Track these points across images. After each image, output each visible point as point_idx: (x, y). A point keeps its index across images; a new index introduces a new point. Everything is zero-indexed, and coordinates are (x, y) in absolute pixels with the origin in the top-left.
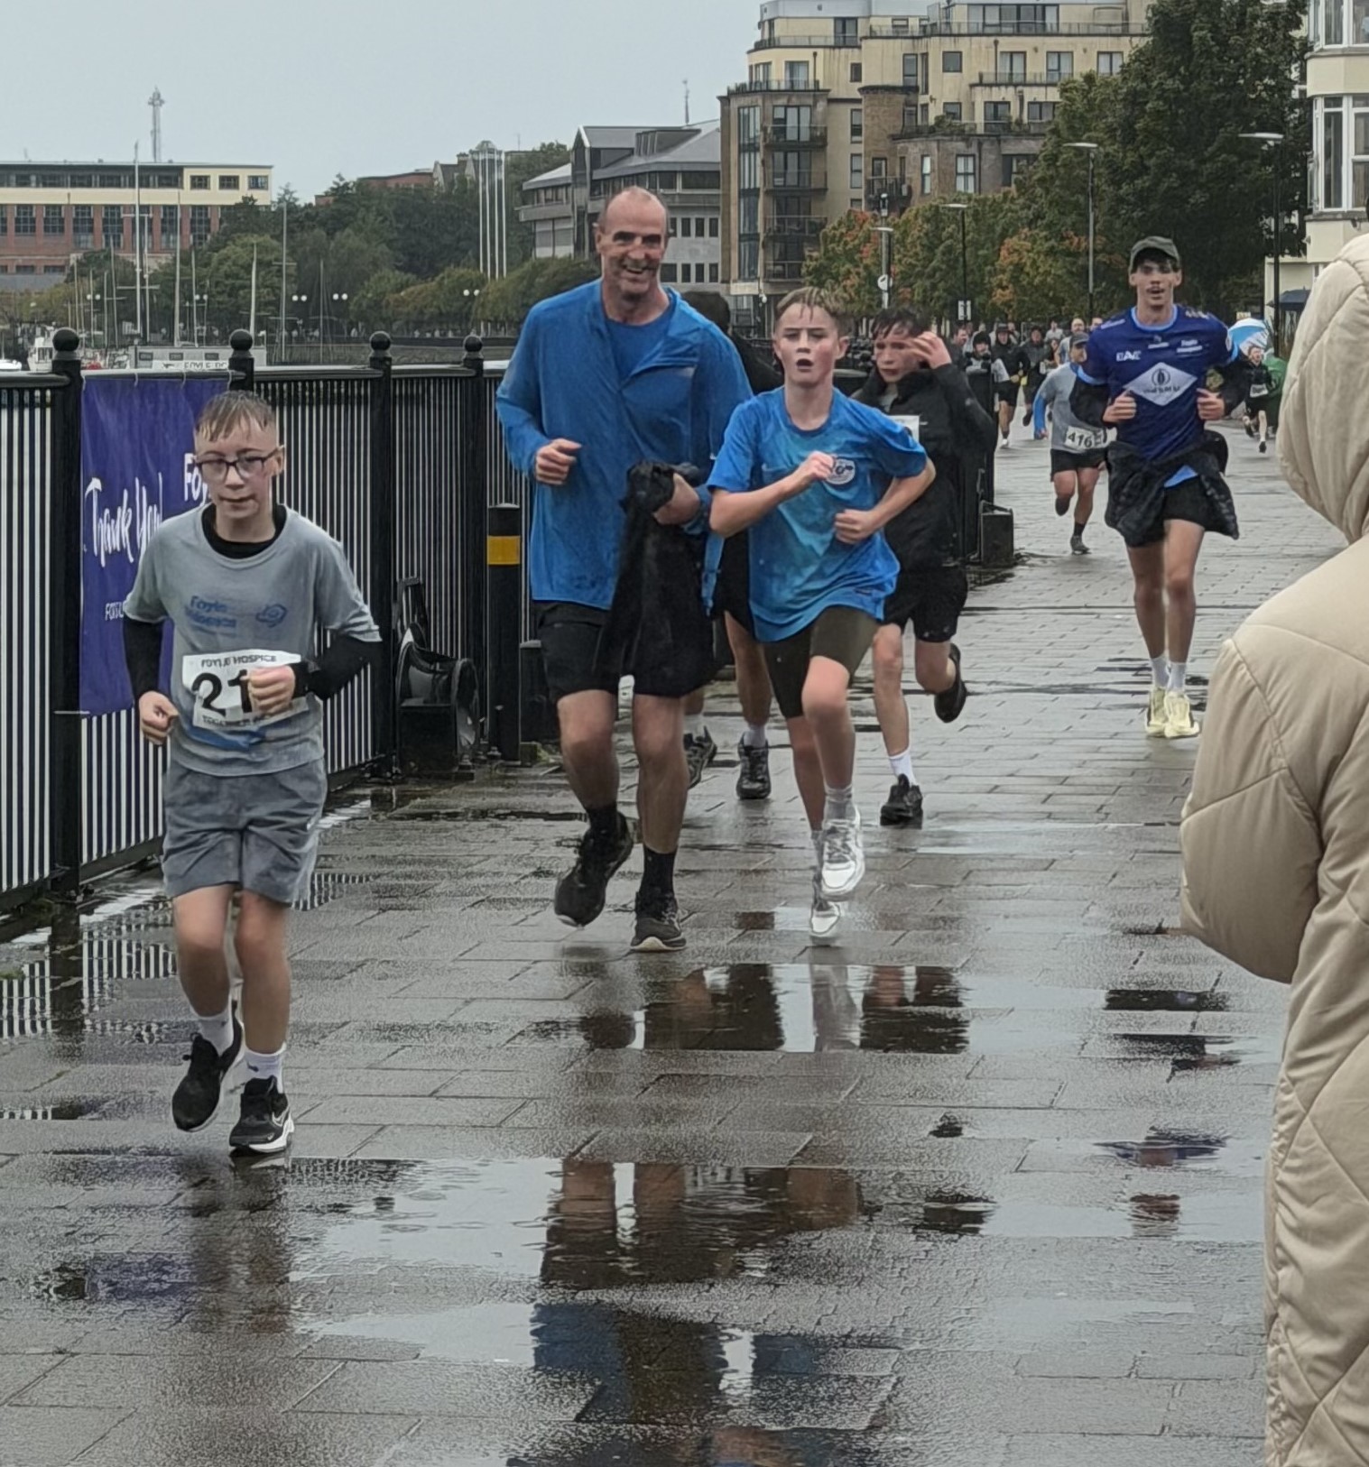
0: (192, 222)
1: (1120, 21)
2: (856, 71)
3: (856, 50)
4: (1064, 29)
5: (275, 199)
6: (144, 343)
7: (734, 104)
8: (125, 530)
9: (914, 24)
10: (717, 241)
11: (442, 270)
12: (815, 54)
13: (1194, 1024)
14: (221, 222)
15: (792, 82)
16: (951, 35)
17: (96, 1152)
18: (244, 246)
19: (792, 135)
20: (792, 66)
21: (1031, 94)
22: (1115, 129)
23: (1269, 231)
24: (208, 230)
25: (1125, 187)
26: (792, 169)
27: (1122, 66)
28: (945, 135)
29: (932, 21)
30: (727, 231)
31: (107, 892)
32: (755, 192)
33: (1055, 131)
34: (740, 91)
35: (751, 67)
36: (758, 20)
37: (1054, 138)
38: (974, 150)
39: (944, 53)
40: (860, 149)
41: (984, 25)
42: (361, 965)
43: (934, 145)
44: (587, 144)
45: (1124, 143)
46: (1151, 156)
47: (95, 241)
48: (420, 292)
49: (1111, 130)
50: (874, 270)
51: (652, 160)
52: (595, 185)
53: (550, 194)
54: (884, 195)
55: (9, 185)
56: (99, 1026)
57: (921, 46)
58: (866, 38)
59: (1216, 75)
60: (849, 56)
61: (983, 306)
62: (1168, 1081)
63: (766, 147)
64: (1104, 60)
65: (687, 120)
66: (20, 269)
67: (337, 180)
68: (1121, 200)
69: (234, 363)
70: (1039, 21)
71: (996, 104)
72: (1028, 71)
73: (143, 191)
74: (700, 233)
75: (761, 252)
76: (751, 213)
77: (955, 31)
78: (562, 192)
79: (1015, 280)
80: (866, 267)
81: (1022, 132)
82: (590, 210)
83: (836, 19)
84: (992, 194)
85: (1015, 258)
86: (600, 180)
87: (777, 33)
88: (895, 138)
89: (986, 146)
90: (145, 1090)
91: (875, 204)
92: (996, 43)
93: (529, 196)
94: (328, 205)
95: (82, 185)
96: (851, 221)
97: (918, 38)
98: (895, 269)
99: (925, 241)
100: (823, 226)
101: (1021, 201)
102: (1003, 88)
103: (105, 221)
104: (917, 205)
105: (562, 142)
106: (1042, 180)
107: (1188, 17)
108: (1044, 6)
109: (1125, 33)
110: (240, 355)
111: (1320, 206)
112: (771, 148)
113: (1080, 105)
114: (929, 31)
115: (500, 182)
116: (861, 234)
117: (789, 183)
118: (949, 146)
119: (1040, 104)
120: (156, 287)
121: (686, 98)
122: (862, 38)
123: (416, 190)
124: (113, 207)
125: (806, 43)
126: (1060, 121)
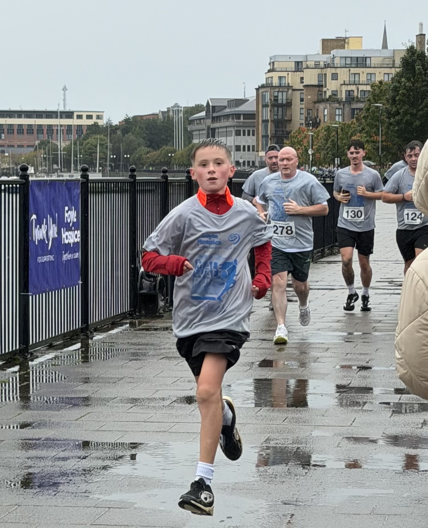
0: (77, 130)
1: (392, 63)
2: (302, 80)
3: (302, 73)
4: (373, 66)
5: (105, 123)
6: (61, 172)
7: (261, 91)
8: (45, 232)
9: (322, 64)
10: (255, 138)
11: (161, 147)
12: (288, 74)
13: (400, 399)
14: (87, 130)
15: (280, 83)
16: (334, 67)
17: (30, 439)
18: (94, 139)
19: (280, 102)
20: (280, 78)
21: (361, 88)
22: (389, 100)
24: (82, 133)
25: (392, 119)
26: (280, 113)
27: (392, 78)
28: (332, 101)
29: (328, 63)
30: (258, 134)
31: (38, 354)
32: (268, 120)
33: (369, 100)
34: (263, 86)
35: (266, 78)
36: (269, 62)
37: (369, 102)
38: (342, 107)
39: (332, 74)
40: (303, 106)
41: (346, 64)
42: (122, 379)
43: (328, 105)
44: (211, 104)
45: (392, 105)
46: (400, 109)
47: (44, 137)
48: (154, 154)
49: (387, 100)
50: (307, 147)
51: (233, 110)
52: (213, 118)
53: (198, 121)
54: (311, 122)
55: (14, 117)
57: (324, 71)
58: (305, 68)
60: (299, 74)
61: (344, 160)
62: (390, 417)
63: (271, 105)
64: (386, 76)
65: (245, 96)
66: (19, 146)
67: (126, 116)
68: (391, 124)
69: (82, 176)
70: (364, 63)
71: (349, 91)
72: (360, 80)
73: (61, 120)
74: (249, 135)
75: (269, 141)
76: (266, 128)
77: (336, 66)
78: (202, 121)
80: (305, 147)
81: (357, 100)
82: (211, 127)
83: (295, 62)
84: (348, 122)
86: (214, 117)
87: (275, 66)
88: (315, 103)
89: (346, 105)
90: (48, 419)
91: (308, 125)
92: (350, 70)
93: (191, 122)
94: (123, 125)
95: (39, 118)
96: (300, 131)
97: (323, 68)
98: (314, 147)
99: (325, 138)
100: (290, 132)
101: (357, 124)
102: (352, 86)
103: (47, 130)
104: (322, 125)
105: (202, 104)
106: (364, 117)
107: (414, 61)
108: (366, 58)
109: (393, 67)
110: (85, 174)
112: (273, 106)
113: (377, 92)
114: (327, 66)
115: (181, 117)
116: (303, 135)
117: (279, 118)
118: (333, 105)
119: (364, 91)
120: (65, 153)
121: (245, 89)
122: (304, 69)
123: (153, 120)
124: (50, 125)
125: (285, 70)
126: (371, 97)
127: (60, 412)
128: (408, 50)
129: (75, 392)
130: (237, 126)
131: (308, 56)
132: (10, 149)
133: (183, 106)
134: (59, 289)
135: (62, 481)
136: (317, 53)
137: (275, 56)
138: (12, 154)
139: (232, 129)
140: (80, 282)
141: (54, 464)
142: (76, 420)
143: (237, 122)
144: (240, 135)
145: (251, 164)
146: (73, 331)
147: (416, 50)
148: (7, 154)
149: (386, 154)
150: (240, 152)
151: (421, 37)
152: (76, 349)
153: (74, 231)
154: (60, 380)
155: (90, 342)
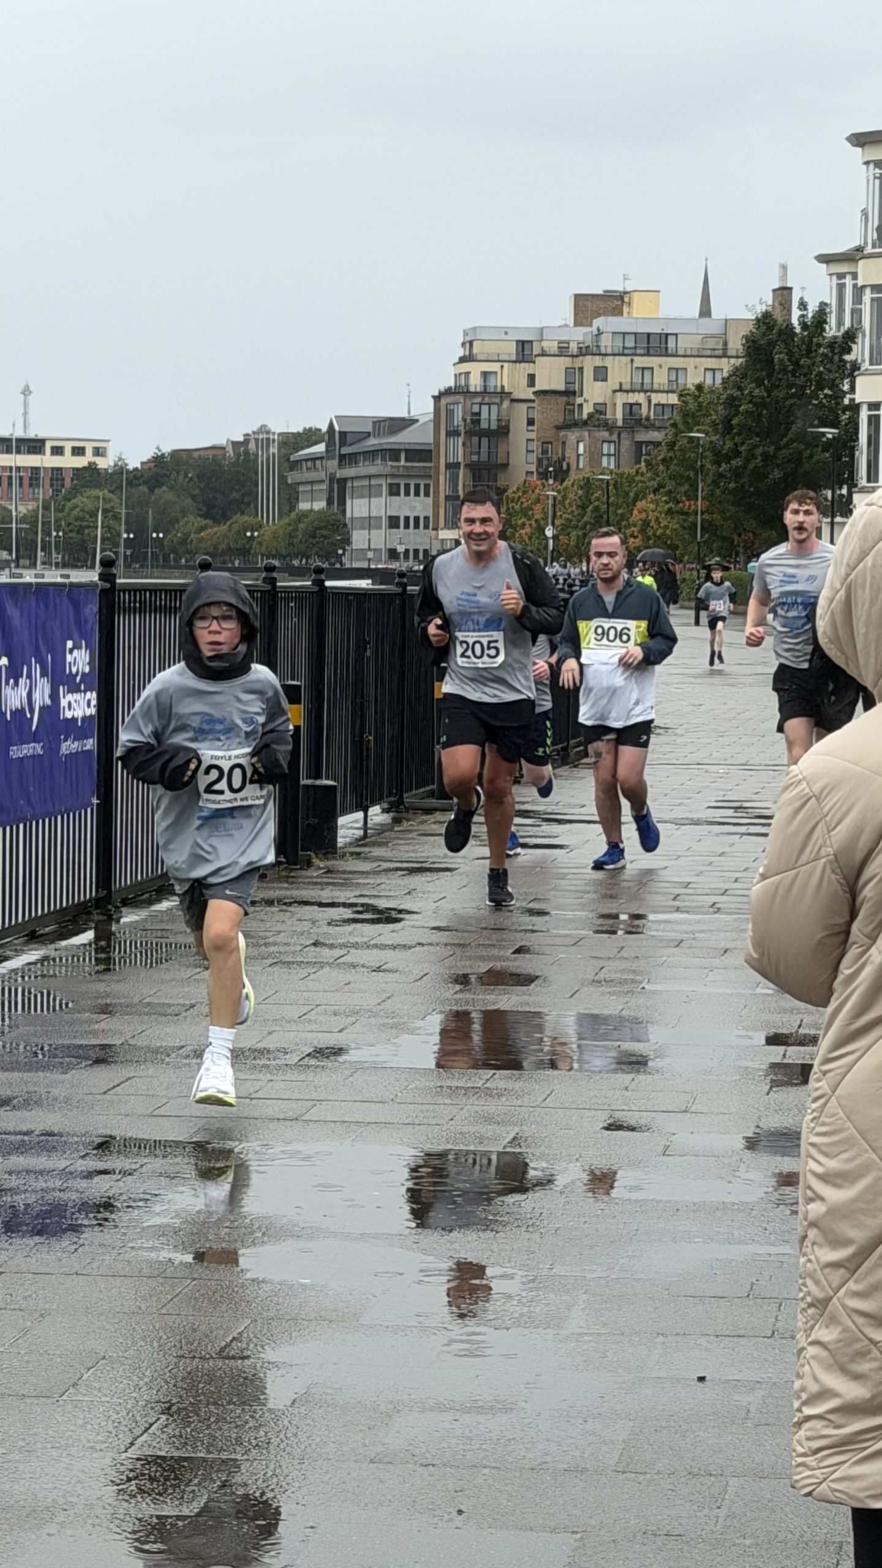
0: (51, 479)
1: (721, 347)
2: (532, 379)
3: (532, 364)
4: (681, 352)
5: (112, 464)
6: (17, 566)
7: (443, 402)
8: (24, 694)
9: (574, 348)
10: (430, 500)
11: (231, 517)
12: (502, 367)
13: (784, 1056)
14: (72, 480)
15: (485, 386)
16: (600, 355)
17: (10, 1133)
18: (91, 497)
19: (484, 425)
20: (485, 375)
21: (656, 398)
22: (718, 424)
24: (63, 486)
25: (724, 465)
26: (485, 449)
27: (723, 379)
28: (594, 426)
29: (586, 345)
30: (437, 493)
31: (8, 953)
32: (459, 464)
33: (674, 425)
34: (448, 392)
35: (456, 375)
36: (462, 341)
37: (673, 430)
38: (615, 437)
39: (596, 368)
40: (533, 435)
41: (624, 348)
42: (193, 1006)
43: (586, 434)
44: (337, 428)
45: (723, 435)
46: (743, 444)
48: (216, 532)
49: (714, 424)
50: (542, 523)
51: (384, 441)
52: (342, 457)
53: (309, 463)
54: (551, 469)
56: (8, 1046)
57: (578, 363)
58: (539, 355)
59: (790, 387)
60: (526, 368)
62: (768, 1094)
63: (466, 432)
64: (709, 375)
65: (409, 412)
67: (157, 451)
68: (721, 476)
69: (102, 577)
70: (663, 346)
71: (631, 405)
72: (655, 381)
73: (19, 457)
76: (454, 481)
77: (603, 351)
78: (318, 462)
79: (643, 531)
80: (536, 521)
81: (647, 424)
82: (338, 476)
83: (518, 342)
84: (628, 469)
85: (644, 515)
86: (345, 455)
87: (475, 351)
88: (559, 428)
89: (623, 435)
90: (43, 1091)
91: (544, 475)
92: (632, 361)
93: (295, 465)
94: (150, 469)
96: (526, 487)
97: (577, 356)
98: (558, 522)
99: (579, 503)
100: (505, 491)
101: (649, 475)
102: (637, 394)
104: (573, 476)
105: (318, 427)
106: (664, 460)
107: (771, 344)
108: (667, 335)
109: (725, 355)
110: (106, 570)
111: (863, 482)
112: (469, 433)
113: (692, 406)
114: (584, 351)
115: (274, 454)
116: (533, 497)
117: (482, 459)
118: (597, 434)
119: (663, 405)
120: (26, 526)
121: (409, 396)
122: (536, 356)
123: (214, 460)
125: (496, 358)
126: (678, 418)
127: (68, 1076)
128: (758, 320)
129: (95, 1033)
130: (393, 476)
131: (544, 331)
133: (278, 431)
134: (52, 815)
135: (86, 1222)
136: (562, 323)
137: (475, 328)
139: (382, 481)
140: (95, 801)
141: (65, 1185)
142: (105, 1093)
143: (392, 466)
144: (398, 494)
145: (421, 556)
146: (80, 904)
147: (776, 321)
149: (709, 539)
150: (396, 530)
151: (784, 293)
152: (86, 942)
153: (85, 692)
154: (57, 1008)
155: (113, 928)
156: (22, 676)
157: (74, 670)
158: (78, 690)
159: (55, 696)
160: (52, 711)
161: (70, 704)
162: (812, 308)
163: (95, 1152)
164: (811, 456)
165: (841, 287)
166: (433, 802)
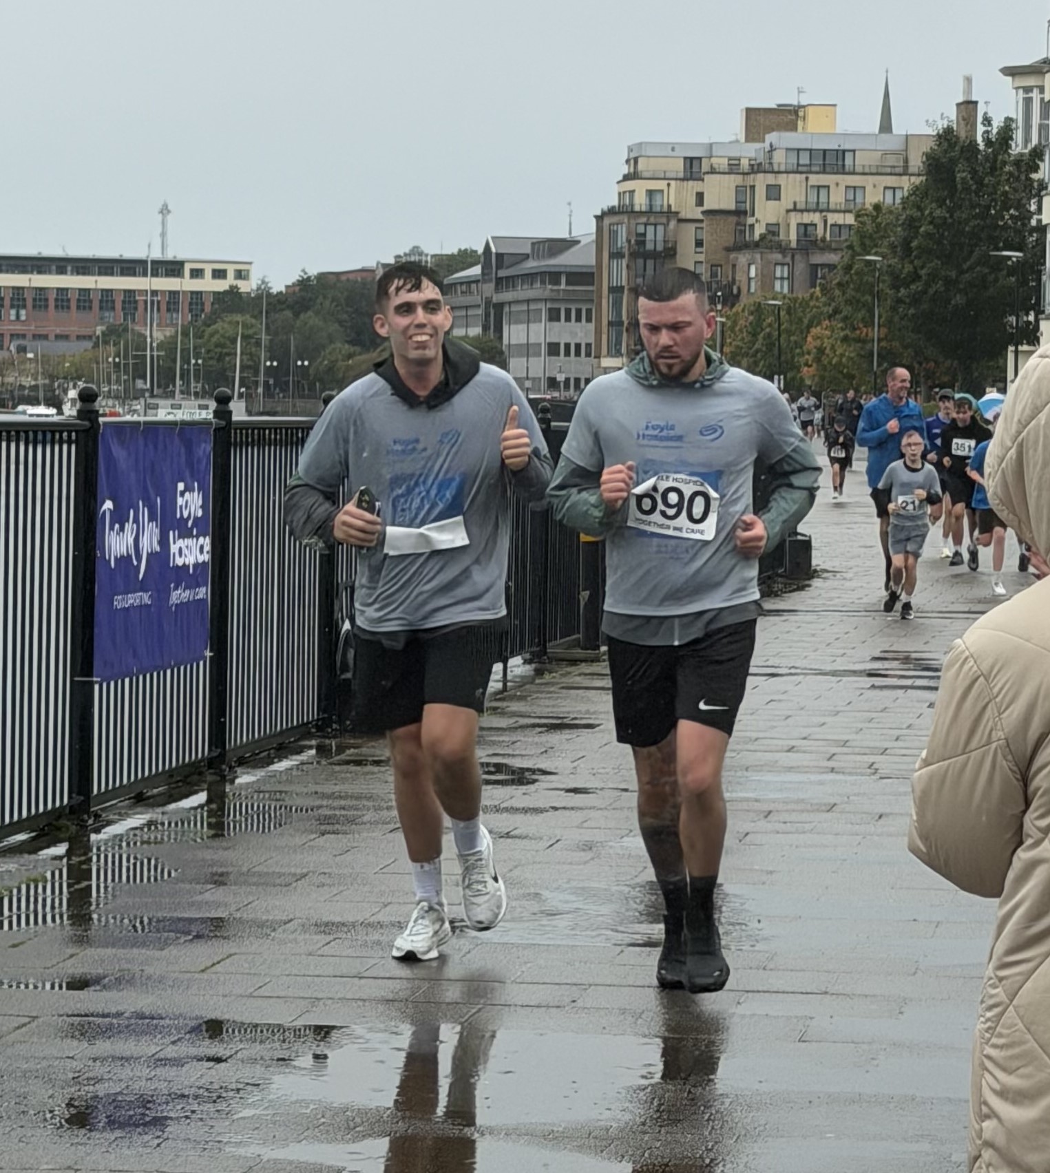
0: (191, 304)
1: (902, 164)
2: (700, 198)
3: (700, 182)
4: (859, 169)
5: (254, 287)
6: (152, 396)
7: (607, 221)
8: (131, 541)
9: (745, 163)
10: (591, 326)
12: (669, 185)
14: (213, 304)
15: (651, 206)
16: (773, 172)
17: (98, 1016)
18: (230, 323)
19: (649, 246)
20: (650, 193)
21: (833, 218)
22: (896, 247)
23: (1011, 326)
24: (203, 310)
25: (902, 291)
26: (650, 271)
27: (903, 198)
28: (767, 248)
29: (758, 161)
30: (599, 318)
31: (111, 817)
32: (622, 287)
33: (850, 247)
34: (611, 211)
35: (620, 194)
36: (626, 157)
37: (850, 252)
38: (788, 260)
39: (768, 186)
40: (701, 258)
41: (798, 165)
42: (304, 876)
43: (758, 256)
44: (493, 250)
45: (902, 259)
46: (922, 267)
47: (116, 317)
48: (364, 361)
49: (893, 247)
51: (543, 263)
52: (499, 281)
53: (464, 287)
54: (719, 294)
55: (50, 273)
56: (103, 919)
57: (750, 180)
58: (708, 173)
59: (973, 207)
60: (694, 186)
61: (793, 379)
63: (631, 254)
64: (889, 194)
65: (570, 233)
66: (59, 337)
67: (302, 274)
68: (900, 301)
69: (217, 414)
70: (840, 163)
71: (806, 225)
72: (831, 200)
73: (155, 280)
74: (578, 319)
75: (625, 334)
76: (617, 305)
77: (776, 169)
78: (473, 286)
79: (818, 360)
81: (824, 246)
82: (495, 300)
83: (685, 158)
84: (801, 294)
85: (818, 343)
86: (501, 278)
87: (640, 167)
88: (728, 250)
89: (798, 257)
90: (136, 968)
92: (807, 179)
94: (294, 293)
95: (106, 274)
97: (747, 174)
98: (727, 350)
99: (750, 329)
101: (823, 299)
102: (811, 214)
103: (124, 302)
104: (744, 300)
105: (474, 248)
106: (840, 284)
107: (953, 161)
108: (844, 151)
109: (905, 173)
110: (222, 407)
112: (634, 255)
113: (870, 227)
114: (756, 168)
118: (769, 256)
119: (840, 226)
120: (162, 353)
121: (570, 216)
122: (704, 173)
123: (362, 283)
124: (130, 291)
125: (662, 176)
126: (855, 240)
127: (164, 952)
128: (939, 136)
129: (199, 906)
130: (553, 300)
131: (714, 147)
132: (40, 345)
133: (431, 252)
134: (161, 668)
135: (172, 1114)
136: (733, 138)
137: (641, 144)
138: (43, 356)
139: (542, 306)
140: (208, 654)
141: (153, 1073)
142: (203, 971)
143: (552, 290)
144: (559, 320)
146: (191, 764)
147: (957, 137)
148: (30, 355)
150: (556, 358)
151: (968, 107)
152: (196, 804)
153: (197, 537)
154: (159, 878)
155: (227, 790)
156: (128, 521)
157: (186, 515)
158: (190, 536)
159: (164, 542)
160: (160, 558)
161: (180, 550)
162: (997, 123)
163: (188, 1036)
164: (996, 280)
165: (1028, 102)
166: (578, 652)
